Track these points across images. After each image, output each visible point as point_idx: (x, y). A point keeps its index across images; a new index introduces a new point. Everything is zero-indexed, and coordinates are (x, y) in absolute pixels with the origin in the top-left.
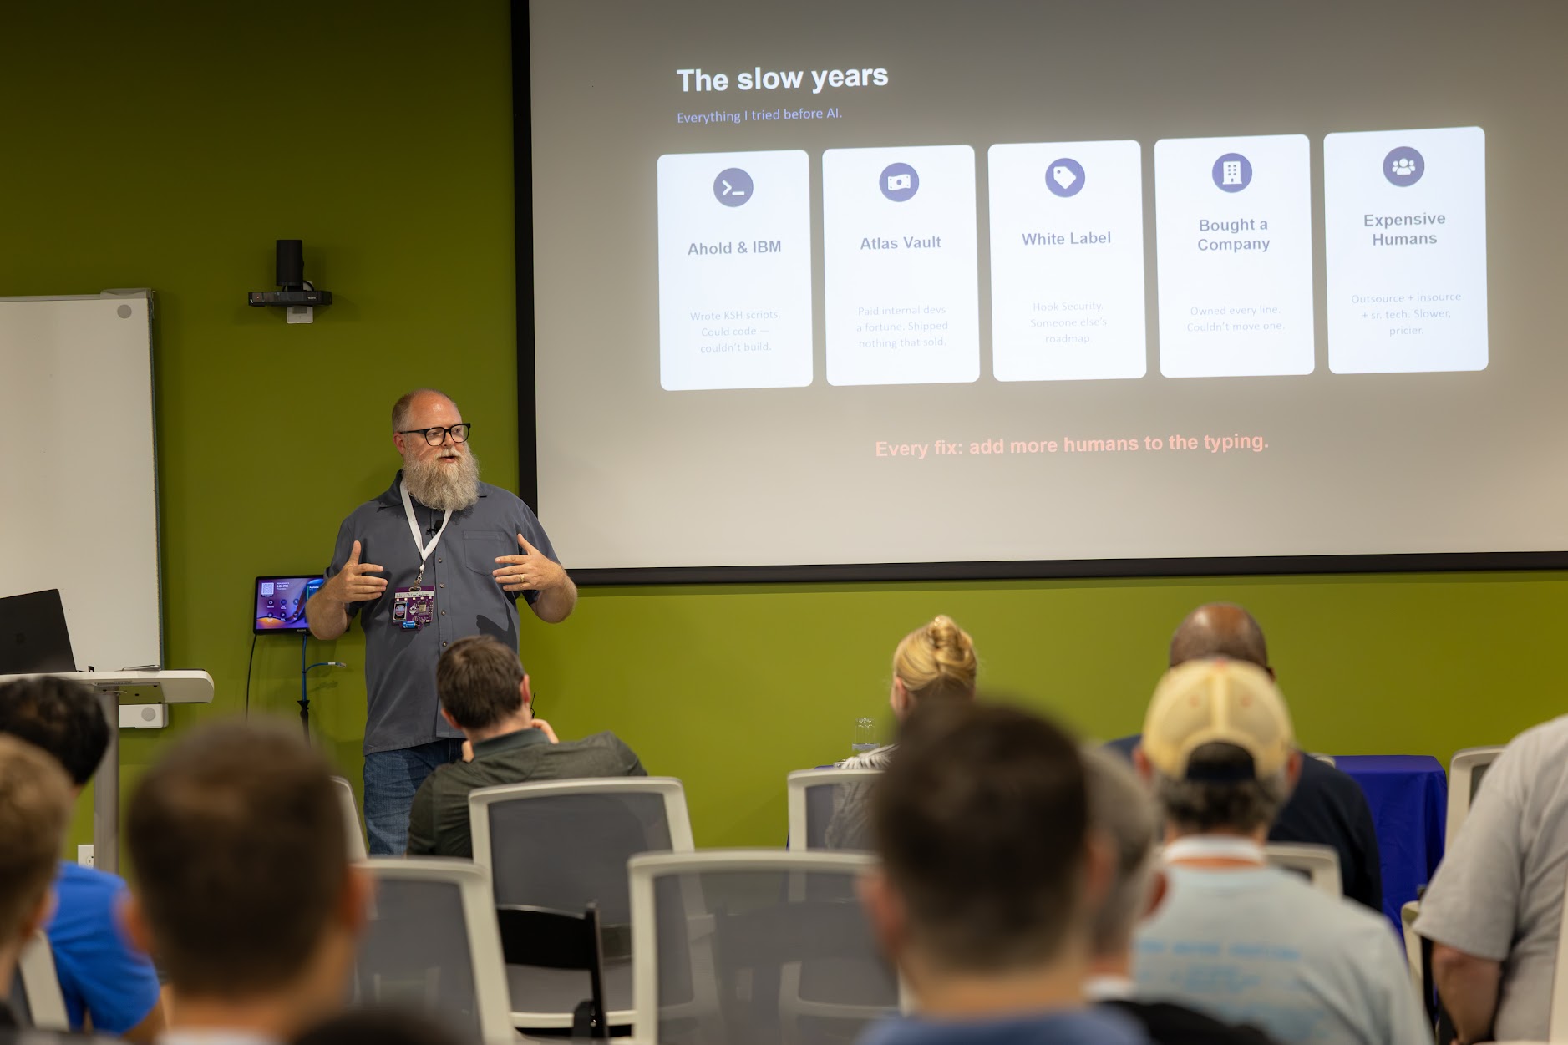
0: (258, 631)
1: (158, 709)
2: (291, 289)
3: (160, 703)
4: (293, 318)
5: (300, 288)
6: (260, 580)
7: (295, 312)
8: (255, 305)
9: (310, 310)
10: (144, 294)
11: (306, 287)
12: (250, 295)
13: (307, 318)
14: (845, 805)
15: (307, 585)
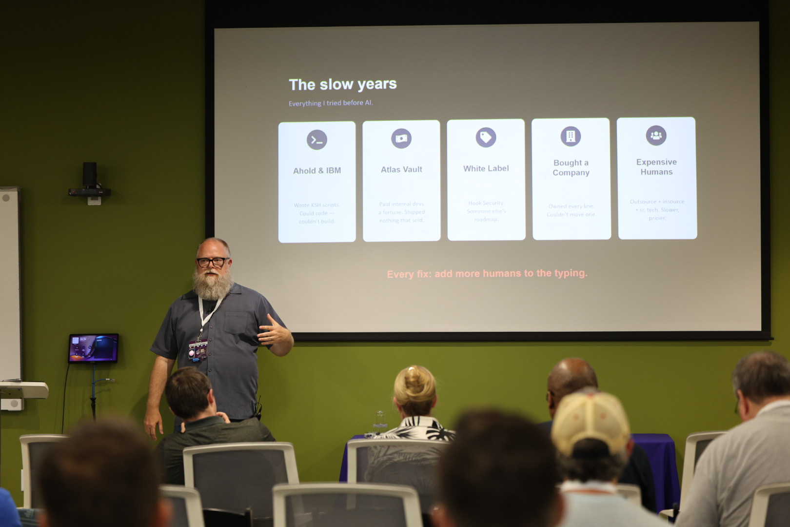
0: (71, 362)
1: (19, 401)
2: (90, 187)
3: (21, 398)
4: (91, 203)
5: (94, 187)
6: (71, 336)
7: (92, 199)
8: (72, 195)
9: (100, 199)
10: (16, 189)
11: (98, 187)
12: (70, 191)
13: (98, 202)
14: (375, 460)
15: (96, 339)
